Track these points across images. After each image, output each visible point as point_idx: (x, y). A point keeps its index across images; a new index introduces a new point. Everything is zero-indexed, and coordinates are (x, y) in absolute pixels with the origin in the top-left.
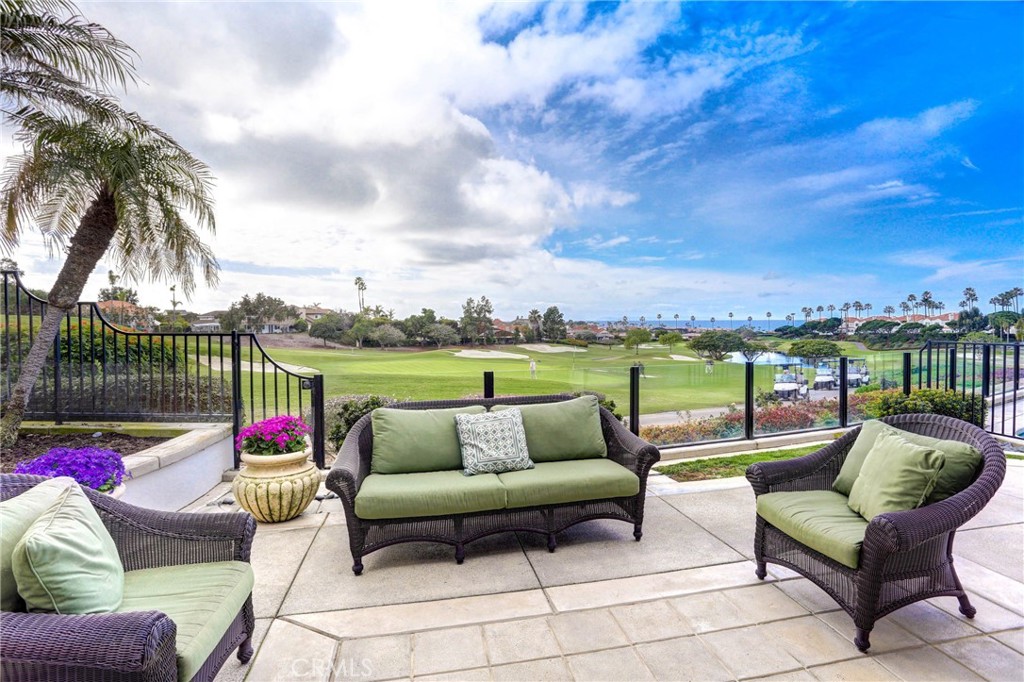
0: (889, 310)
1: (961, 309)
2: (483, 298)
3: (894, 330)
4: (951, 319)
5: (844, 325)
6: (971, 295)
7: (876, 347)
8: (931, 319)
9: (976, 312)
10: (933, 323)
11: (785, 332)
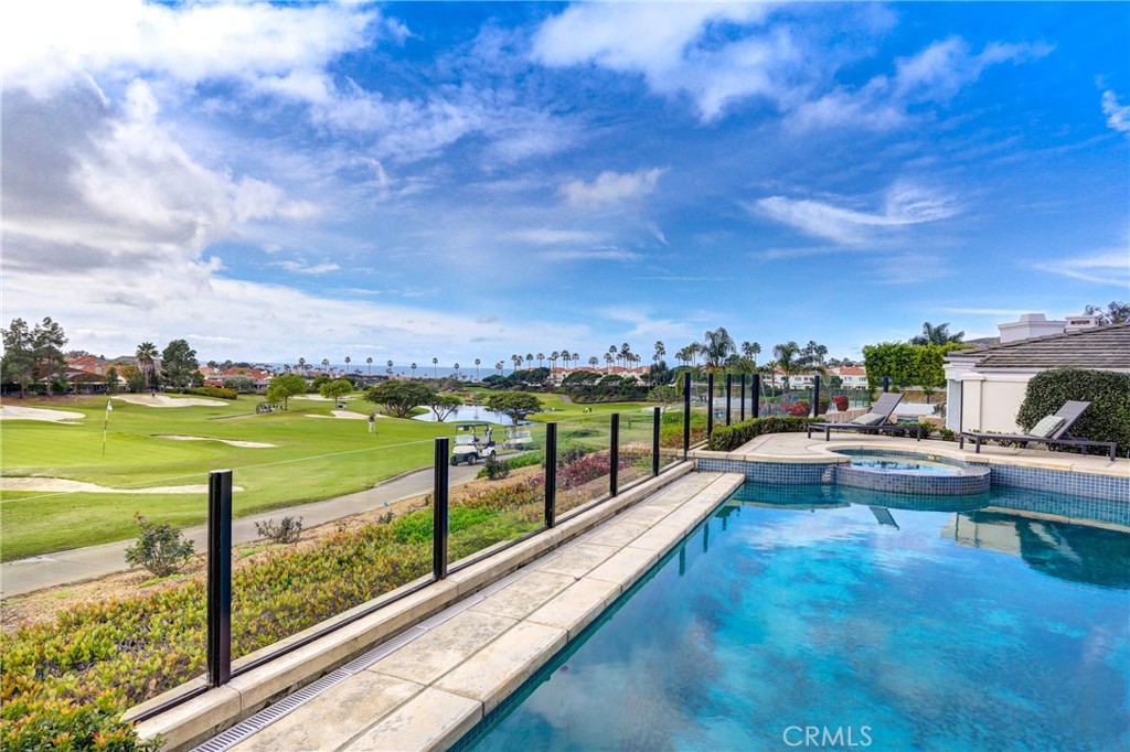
0: (594, 361)
1: (654, 362)
2: (48, 321)
3: (597, 382)
4: (645, 371)
5: (552, 376)
6: (660, 349)
7: (580, 400)
8: (629, 371)
9: (663, 364)
10: (630, 375)
11: (493, 382)
